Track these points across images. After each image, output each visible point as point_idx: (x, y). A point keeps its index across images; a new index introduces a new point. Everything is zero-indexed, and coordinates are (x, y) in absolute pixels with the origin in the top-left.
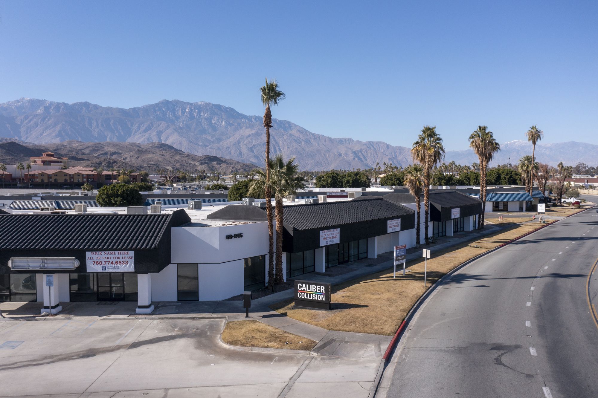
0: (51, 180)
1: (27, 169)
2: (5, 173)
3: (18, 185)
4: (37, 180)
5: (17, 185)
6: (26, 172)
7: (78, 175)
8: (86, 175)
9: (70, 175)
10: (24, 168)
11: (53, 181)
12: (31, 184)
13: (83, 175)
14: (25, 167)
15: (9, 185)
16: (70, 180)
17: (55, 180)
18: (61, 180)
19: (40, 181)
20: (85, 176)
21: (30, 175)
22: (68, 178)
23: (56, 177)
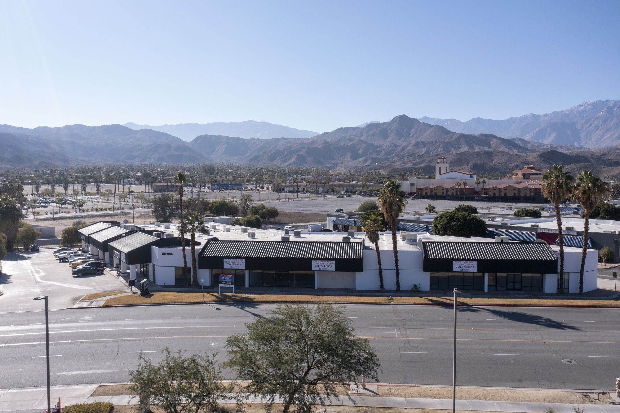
0: (502, 193)
1: (483, 184)
2: (467, 187)
3: (476, 198)
4: (491, 193)
5: (474, 198)
6: (481, 186)
7: (526, 189)
8: (534, 189)
9: (519, 189)
10: (479, 183)
11: (503, 195)
12: (486, 197)
13: (530, 189)
14: (481, 182)
15: (469, 198)
16: (519, 194)
17: (505, 194)
18: (510, 194)
19: (492, 195)
20: (532, 190)
21: (485, 189)
22: (516, 192)
23: (506, 191)
